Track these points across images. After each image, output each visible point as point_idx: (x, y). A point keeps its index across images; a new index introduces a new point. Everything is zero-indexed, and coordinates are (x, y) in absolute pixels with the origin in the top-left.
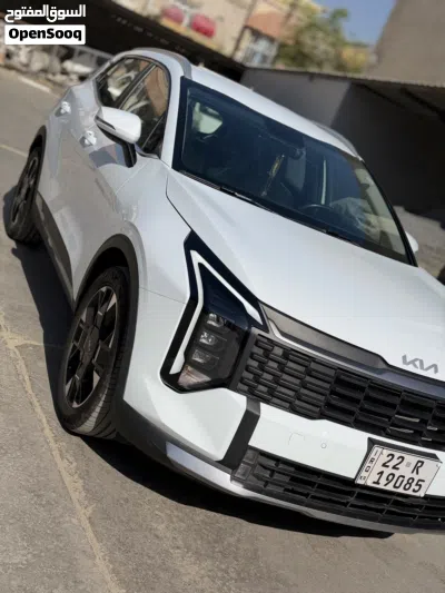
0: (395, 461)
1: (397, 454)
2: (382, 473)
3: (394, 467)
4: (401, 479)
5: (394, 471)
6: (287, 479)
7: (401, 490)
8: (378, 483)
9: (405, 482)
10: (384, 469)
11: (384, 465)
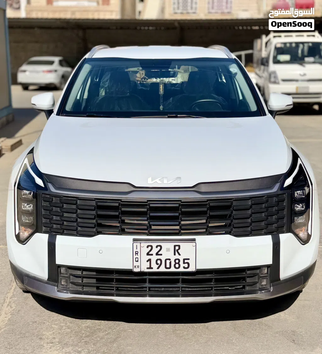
0: (155, 250)
1: (154, 245)
2: (150, 260)
3: (157, 254)
4: (168, 262)
5: (159, 257)
6: (94, 281)
7: (173, 269)
8: (151, 268)
9: (173, 263)
10: (149, 257)
11: (148, 254)
